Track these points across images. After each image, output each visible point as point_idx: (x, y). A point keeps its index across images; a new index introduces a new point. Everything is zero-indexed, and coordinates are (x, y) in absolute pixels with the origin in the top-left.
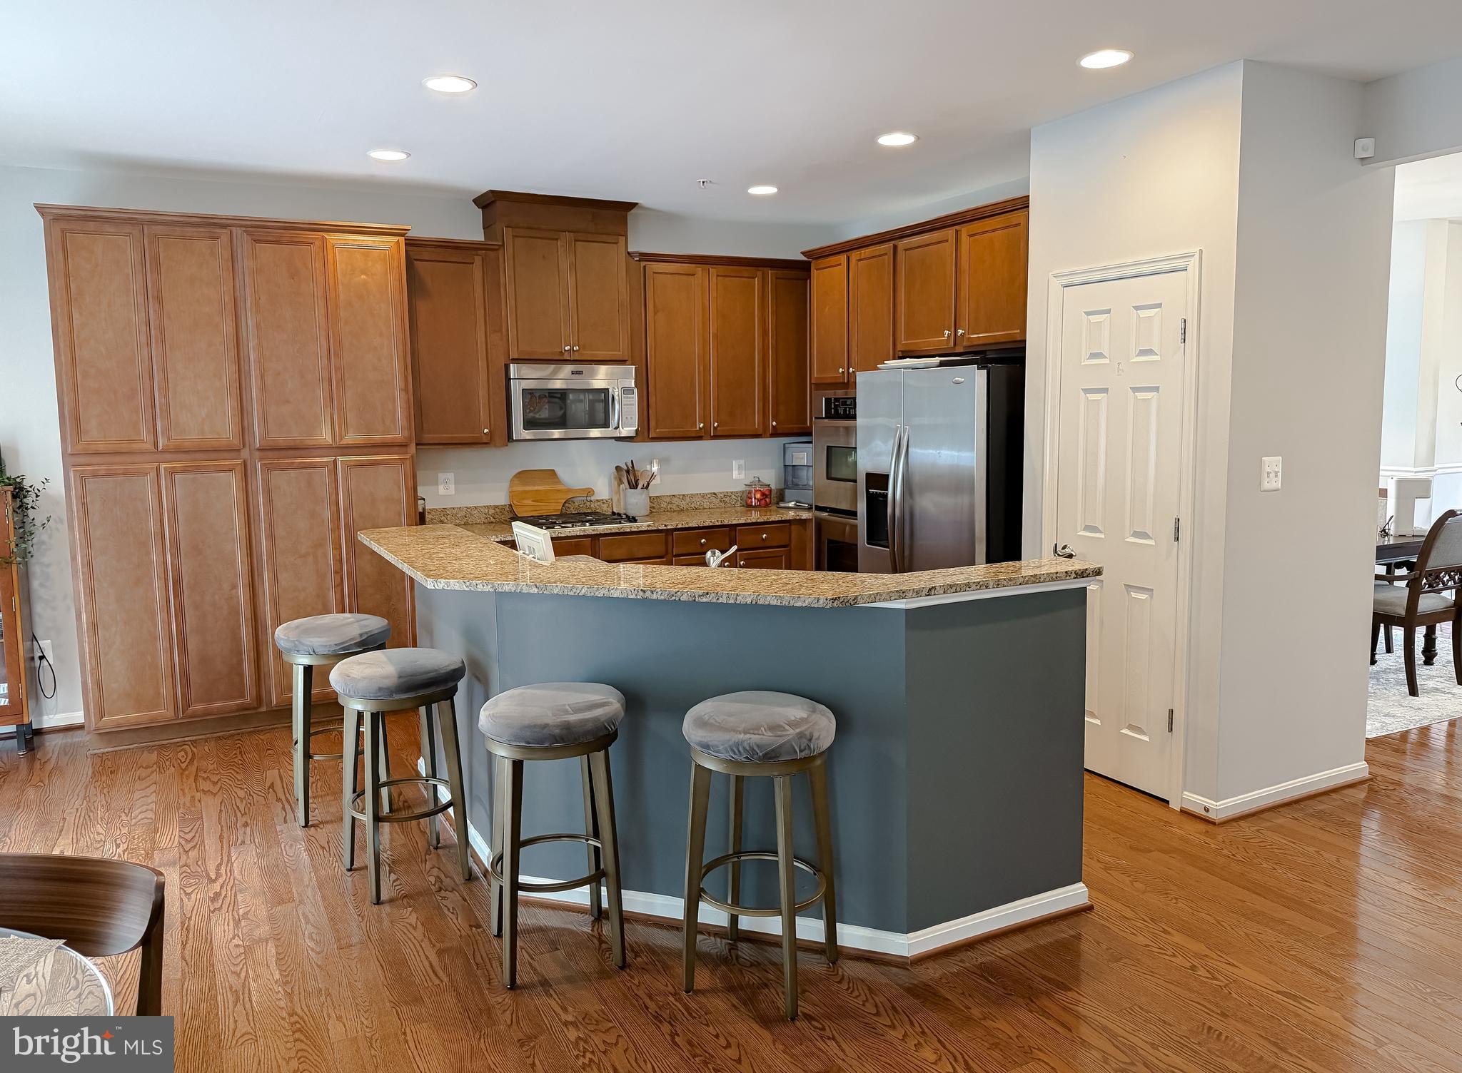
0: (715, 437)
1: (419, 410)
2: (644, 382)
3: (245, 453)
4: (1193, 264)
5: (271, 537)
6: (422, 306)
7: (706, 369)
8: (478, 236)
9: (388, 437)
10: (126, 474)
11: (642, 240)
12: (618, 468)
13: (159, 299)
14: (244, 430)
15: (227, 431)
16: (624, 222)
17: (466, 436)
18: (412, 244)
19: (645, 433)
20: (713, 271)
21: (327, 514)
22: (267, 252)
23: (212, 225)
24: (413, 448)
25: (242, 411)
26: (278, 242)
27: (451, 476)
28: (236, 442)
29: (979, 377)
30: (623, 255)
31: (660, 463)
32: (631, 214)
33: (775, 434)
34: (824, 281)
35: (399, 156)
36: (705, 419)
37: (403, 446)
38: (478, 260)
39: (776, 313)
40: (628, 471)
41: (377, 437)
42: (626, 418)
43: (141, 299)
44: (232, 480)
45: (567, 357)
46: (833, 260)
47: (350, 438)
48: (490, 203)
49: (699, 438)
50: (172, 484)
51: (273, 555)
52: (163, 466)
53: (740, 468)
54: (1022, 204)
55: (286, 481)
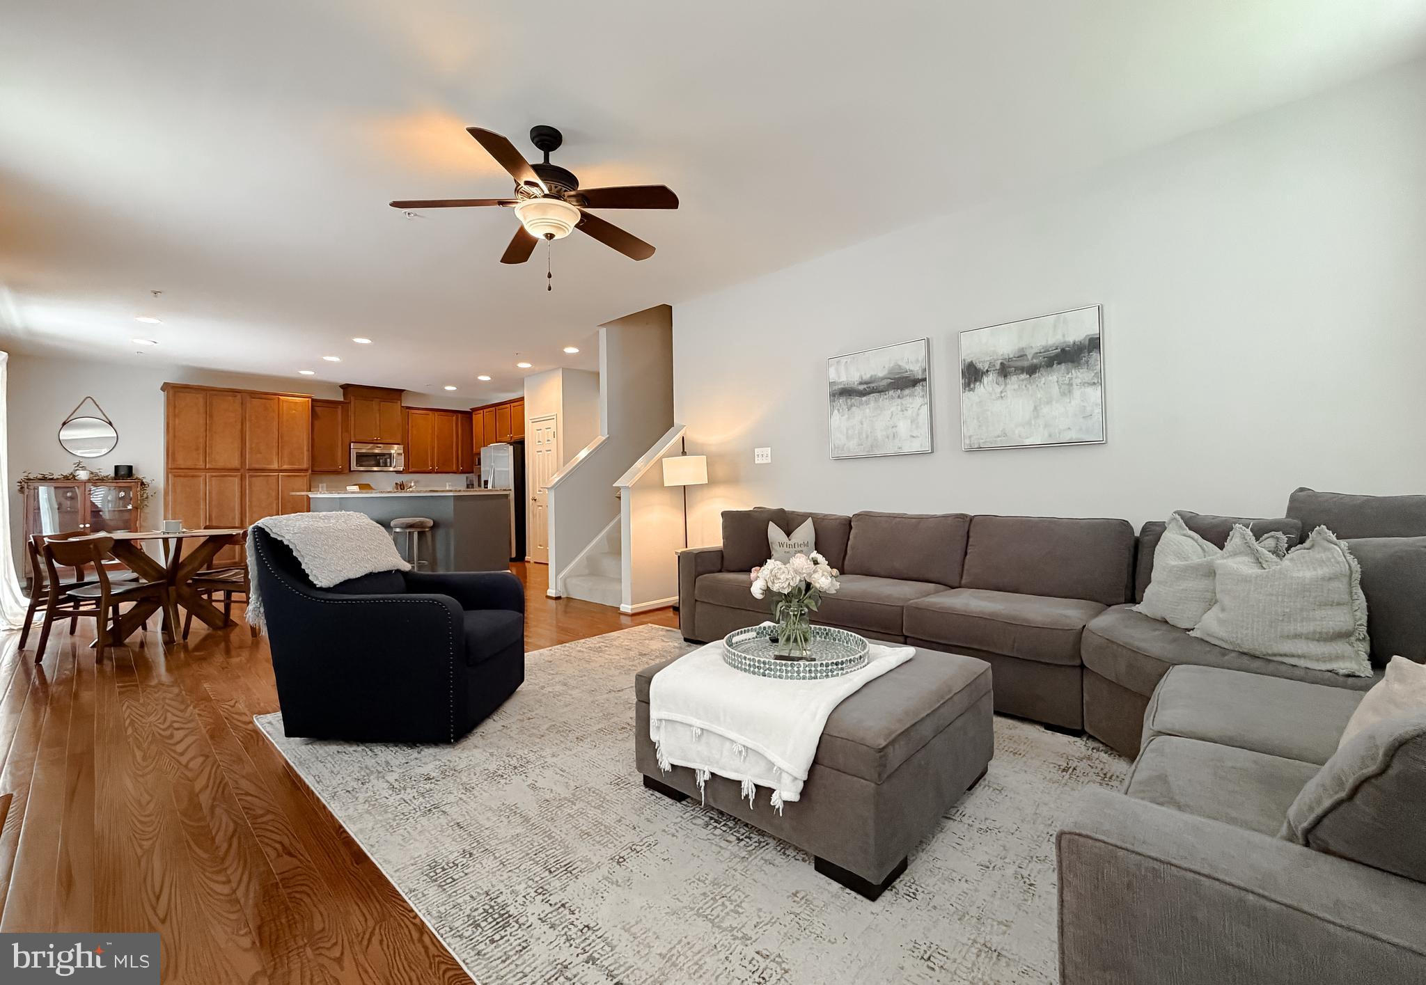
0: (437, 473)
1: (313, 458)
2: (407, 452)
3: (242, 471)
4: (555, 417)
5: (250, 501)
6: (316, 422)
7: (433, 448)
8: (342, 399)
9: (301, 467)
10: (193, 476)
11: (407, 403)
12: (396, 484)
13: (211, 416)
14: (243, 462)
15: (236, 463)
16: (401, 396)
17: (332, 469)
18: (313, 400)
19: (407, 470)
20: (436, 413)
21: (274, 494)
22: (256, 402)
23: (234, 392)
24: (310, 471)
25: (243, 455)
26: (261, 399)
27: (325, 485)
28: (239, 467)
29: (511, 448)
30: (400, 407)
31: (414, 482)
32: (403, 394)
33: (462, 472)
34: (478, 418)
35: (312, 373)
36: (433, 466)
37: (306, 470)
38: (340, 407)
39: (462, 430)
40: (401, 485)
41: (296, 467)
42: (399, 463)
43: (204, 416)
44: (237, 480)
45: (375, 442)
46: (479, 412)
47: (285, 467)
48: (346, 388)
49: (430, 473)
50: (210, 481)
51: (250, 507)
52: (207, 474)
53: (449, 485)
54: (522, 399)
55: (259, 482)
